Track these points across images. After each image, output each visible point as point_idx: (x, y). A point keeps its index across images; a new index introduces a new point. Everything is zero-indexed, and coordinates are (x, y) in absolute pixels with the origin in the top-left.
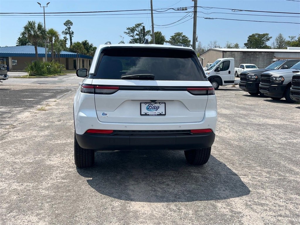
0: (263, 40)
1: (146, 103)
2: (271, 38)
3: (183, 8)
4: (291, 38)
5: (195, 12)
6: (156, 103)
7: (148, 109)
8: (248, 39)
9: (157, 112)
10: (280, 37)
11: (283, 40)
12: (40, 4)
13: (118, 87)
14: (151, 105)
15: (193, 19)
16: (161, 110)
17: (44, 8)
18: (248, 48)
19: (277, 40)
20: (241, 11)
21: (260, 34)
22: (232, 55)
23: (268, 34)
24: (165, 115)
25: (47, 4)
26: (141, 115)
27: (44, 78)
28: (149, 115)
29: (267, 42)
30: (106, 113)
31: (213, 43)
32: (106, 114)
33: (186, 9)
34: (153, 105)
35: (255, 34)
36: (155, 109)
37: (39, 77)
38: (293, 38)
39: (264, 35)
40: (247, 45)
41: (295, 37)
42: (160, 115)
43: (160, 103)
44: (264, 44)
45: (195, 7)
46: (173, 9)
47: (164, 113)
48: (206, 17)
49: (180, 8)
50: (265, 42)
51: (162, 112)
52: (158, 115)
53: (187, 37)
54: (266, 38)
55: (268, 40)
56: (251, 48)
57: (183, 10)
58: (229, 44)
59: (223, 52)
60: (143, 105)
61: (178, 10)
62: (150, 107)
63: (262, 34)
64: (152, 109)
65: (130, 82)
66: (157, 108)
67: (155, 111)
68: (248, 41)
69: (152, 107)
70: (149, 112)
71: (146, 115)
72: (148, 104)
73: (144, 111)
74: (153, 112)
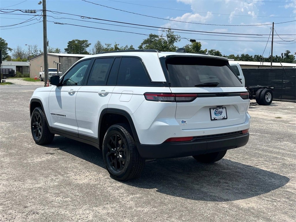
0: (83, 46)
1: (213, 109)
2: (90, 44)
3: (31, 10)
4: (107, 46)
5: (45, 16)
6: (220, 108)
8: (68, 44)
9: (222, 117)
10: (99, 44)
11: (101, 47)
13: (197, 95)
15: (42, 22)
16: (224, 115)
18: (68, 53)
19: (96, 46)
20: (90, 18)
21: (80, 40)
22: (68, 60)
23: (87, 41)
26: (212, 120)
28: (217, 120)
29: (86, 48)
30: (184, 120)
31: (33, 47)
32: (185, 122)
33: (35, 12)
34: (218, 110)
35: (75, 40)
38: (109, 45)
39: (84, 42)
40: (67, 50)
41: (111, 44)
42: (224, 119)
43: (222, 108)
44: (84, 50)
45: (44, 10)
46: (20, 10)
47: (226, 117)
48: (56, 22)
49: (28, 10)
50: (85, 48)
51: (225, 116)
52: (223, 119)
53: (3, 40)
54: (86, 44)
55: (88, 46)
56: (71, 53)
57: (32, 12)
58: (50, 48)
59: (60, 57)
60: (212, 110)
61: (26, 12)
62: (217, 112)
63: (82, 40)
64: (218, 114)
65: (204, 89)
66: (221, 113)
67: (220, 116)
68: (68, 46)
70: (217, 117)
71: (215, 119)
72: (215, 110)
73: (213, 116)
74: (219, 116)
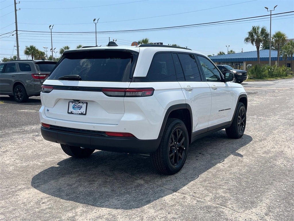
6: (79, 103)
7: (73, 108)
9: (80, 112)
12: (267, 9)
14: (77, 104)
16: (83, 110)
17: (271, 12)
24: (85, 114)
25: (275, 7)
26: (68, 113)
27: (262, 81)
28: (73, 113)
32: (49, 111)
36: (79, 108)
37: (257, 80)
42: (82, 114)
43: (82, 103)
47: (85, 113)
51: (84, 112)
52: (80, 114)
60: (71, 104)
62: (75, 106)
64: (76, 108)
66: (80, 108)
67: (79, 111)
69: (77, 106)
70: (74, 111)
71: (71, 113)
72: (74, 103)
73: (71, 109)
74: (77, 111)
